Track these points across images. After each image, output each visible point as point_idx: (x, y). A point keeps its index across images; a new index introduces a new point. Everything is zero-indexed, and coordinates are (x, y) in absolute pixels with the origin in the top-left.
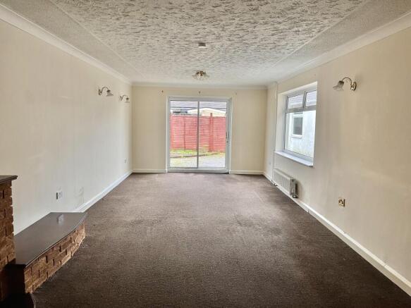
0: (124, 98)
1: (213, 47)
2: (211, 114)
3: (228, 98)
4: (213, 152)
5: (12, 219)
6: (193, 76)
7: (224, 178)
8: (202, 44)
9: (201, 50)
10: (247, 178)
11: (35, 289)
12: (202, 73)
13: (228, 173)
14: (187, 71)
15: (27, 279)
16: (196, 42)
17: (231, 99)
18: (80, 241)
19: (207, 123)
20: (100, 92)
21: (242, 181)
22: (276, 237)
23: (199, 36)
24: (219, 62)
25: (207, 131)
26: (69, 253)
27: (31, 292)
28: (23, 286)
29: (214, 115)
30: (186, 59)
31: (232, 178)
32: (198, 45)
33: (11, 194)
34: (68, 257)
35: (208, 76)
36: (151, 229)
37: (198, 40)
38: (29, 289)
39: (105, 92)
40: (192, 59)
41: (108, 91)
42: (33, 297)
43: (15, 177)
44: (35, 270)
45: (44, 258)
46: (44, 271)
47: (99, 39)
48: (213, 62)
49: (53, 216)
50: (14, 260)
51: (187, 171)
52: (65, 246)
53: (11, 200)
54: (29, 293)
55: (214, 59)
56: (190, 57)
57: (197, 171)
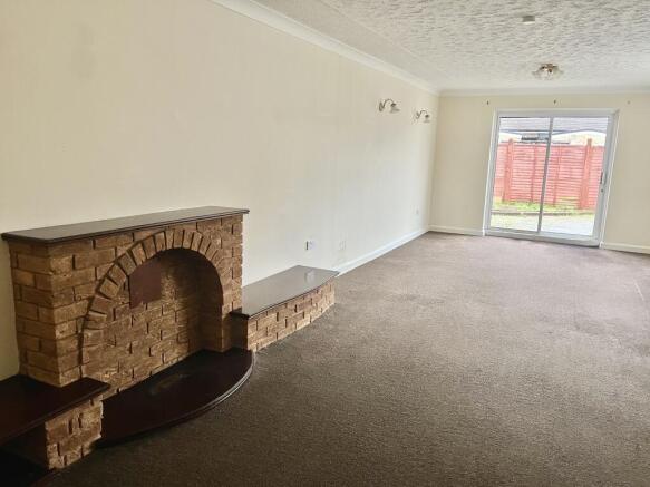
0: (423, 116)
1: (551, 21)
2: (590, 141)
3: (612, 111)
4: (584, 211)
5: (241, 260)
6: (534, 73)
7: (584, 254)
8: (529, 18)
9: (532, 28)
10: (633, 258)
11: (260, 348)
12: (551, 68)
13: (597, 247)
14: (523, 66)
15: (251, 333)
16: (516, 16)
17: (618, 111)
18: (326, 307)
19: (580, 156)
20: (382, 107)
21: (619, 263)
22: (638, 359)
23: (518, 5)
24: (576, 45)
25: (577, 173)
26: (307, 317)
27: (255, 351)
28: (245, 340)
29: (593, 144)
30: (512, 45)
31: (601, 256)
32: (521, 19)
33: (241, 231)
34: (306, 322)
35: (562, 72)
36: (424, 310)
37: (518, 11)
38: (252, 346)
39: (388, 107)
40: (524, 45)
41: (393, 105)
42: (255, 356)
43: (247, 212)
44: (262, 325)
45: (274, 315)
46: (273, 330)
47: (370, 28)
48: (563, 45)
49: (300, 271)
50: (240, 309)
51: (518, 236)
52: (302, 306)
53: (241, 237)
54: (250, 352)
55: (563, 41)
56: (518, 42)
57: (536, 239)
